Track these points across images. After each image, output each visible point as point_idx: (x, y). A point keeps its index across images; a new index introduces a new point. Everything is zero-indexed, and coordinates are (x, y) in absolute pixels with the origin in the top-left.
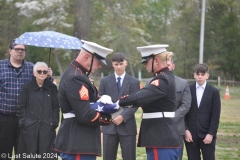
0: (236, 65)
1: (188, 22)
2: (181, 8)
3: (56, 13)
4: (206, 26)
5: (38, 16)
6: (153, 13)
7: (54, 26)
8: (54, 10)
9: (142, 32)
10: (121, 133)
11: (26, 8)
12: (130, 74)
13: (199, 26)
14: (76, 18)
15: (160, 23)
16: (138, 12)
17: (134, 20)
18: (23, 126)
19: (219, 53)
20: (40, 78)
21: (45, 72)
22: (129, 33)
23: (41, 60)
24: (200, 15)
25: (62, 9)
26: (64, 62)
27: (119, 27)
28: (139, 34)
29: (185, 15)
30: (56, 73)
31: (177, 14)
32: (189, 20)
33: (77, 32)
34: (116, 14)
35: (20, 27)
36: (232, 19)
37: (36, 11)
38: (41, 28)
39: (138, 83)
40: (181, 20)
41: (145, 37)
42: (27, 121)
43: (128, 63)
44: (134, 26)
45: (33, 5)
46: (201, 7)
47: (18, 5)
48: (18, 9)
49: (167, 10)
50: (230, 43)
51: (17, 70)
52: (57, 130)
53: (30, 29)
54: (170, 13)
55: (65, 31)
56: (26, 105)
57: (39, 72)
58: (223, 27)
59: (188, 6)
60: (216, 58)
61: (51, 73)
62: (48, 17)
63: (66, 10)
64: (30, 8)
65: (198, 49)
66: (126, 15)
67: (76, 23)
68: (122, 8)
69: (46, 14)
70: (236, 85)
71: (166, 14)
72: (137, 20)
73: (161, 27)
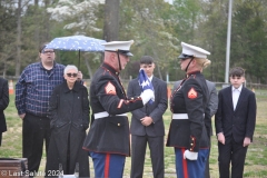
0: (262, 68)
1: (215, 26)
2: (208, 12)
3: (86, 17)
4: (232, 31)
5: (69, 20)
6: (180, 17)
7: (84, 30)
8: (85, 14)
9: (170, 36)
10: (150, 134)
11: (58, 12)
12: (158, 76)
13: (226, 30)
14: (105, 22)
15: (188, 27)
16: (166, 16)
17: (162, 24)
18: (54, 128)
19: (245, 56)
20: (71, 81)
21: (75, 75)
22: (157, 36)
23: (71, 64)
24: (227, 19)
25: (92, 14)
26: (93, 65)
27: (147, 31)
28: (167, 38)
29: (212, 19)
30: (86, 76)
31: (204, 18)
32: (216, 24)
33: (106, 36)
34: (144, 19)
35: (52, 31)
36: (259, 23)
37: (67, 16)
38: (71, 32)
39: (166, 86)
40: (208, 24)
41: (173, 41)
42: (58, 123)
43: (156, 67)
44: (161, 30)
45: (63, 10)
46: (227, 12)
47: (50, 10)
48: (49, 14)
49: (194, 15)
50: (257, 47)
51: (49, 72)
52: (88, 131)
53: (60, 34)
54: (197, 17)
55: (95, 35)
56: (57, 107)
57: (69, 75)
58: (249, 31)
59: (215, 10)
60: (242, 61)
61: (81, 76)
62: (78, 22)
63: (96, 14)
64: (61, 13)
65: (225, 53)
66: (154, 19)
67: (105, 28)
68: (151, 12)
69: (76, 19)
70: (261, 88)
71: (193, 18)
72: (165, 24)
73: (189, 31)
